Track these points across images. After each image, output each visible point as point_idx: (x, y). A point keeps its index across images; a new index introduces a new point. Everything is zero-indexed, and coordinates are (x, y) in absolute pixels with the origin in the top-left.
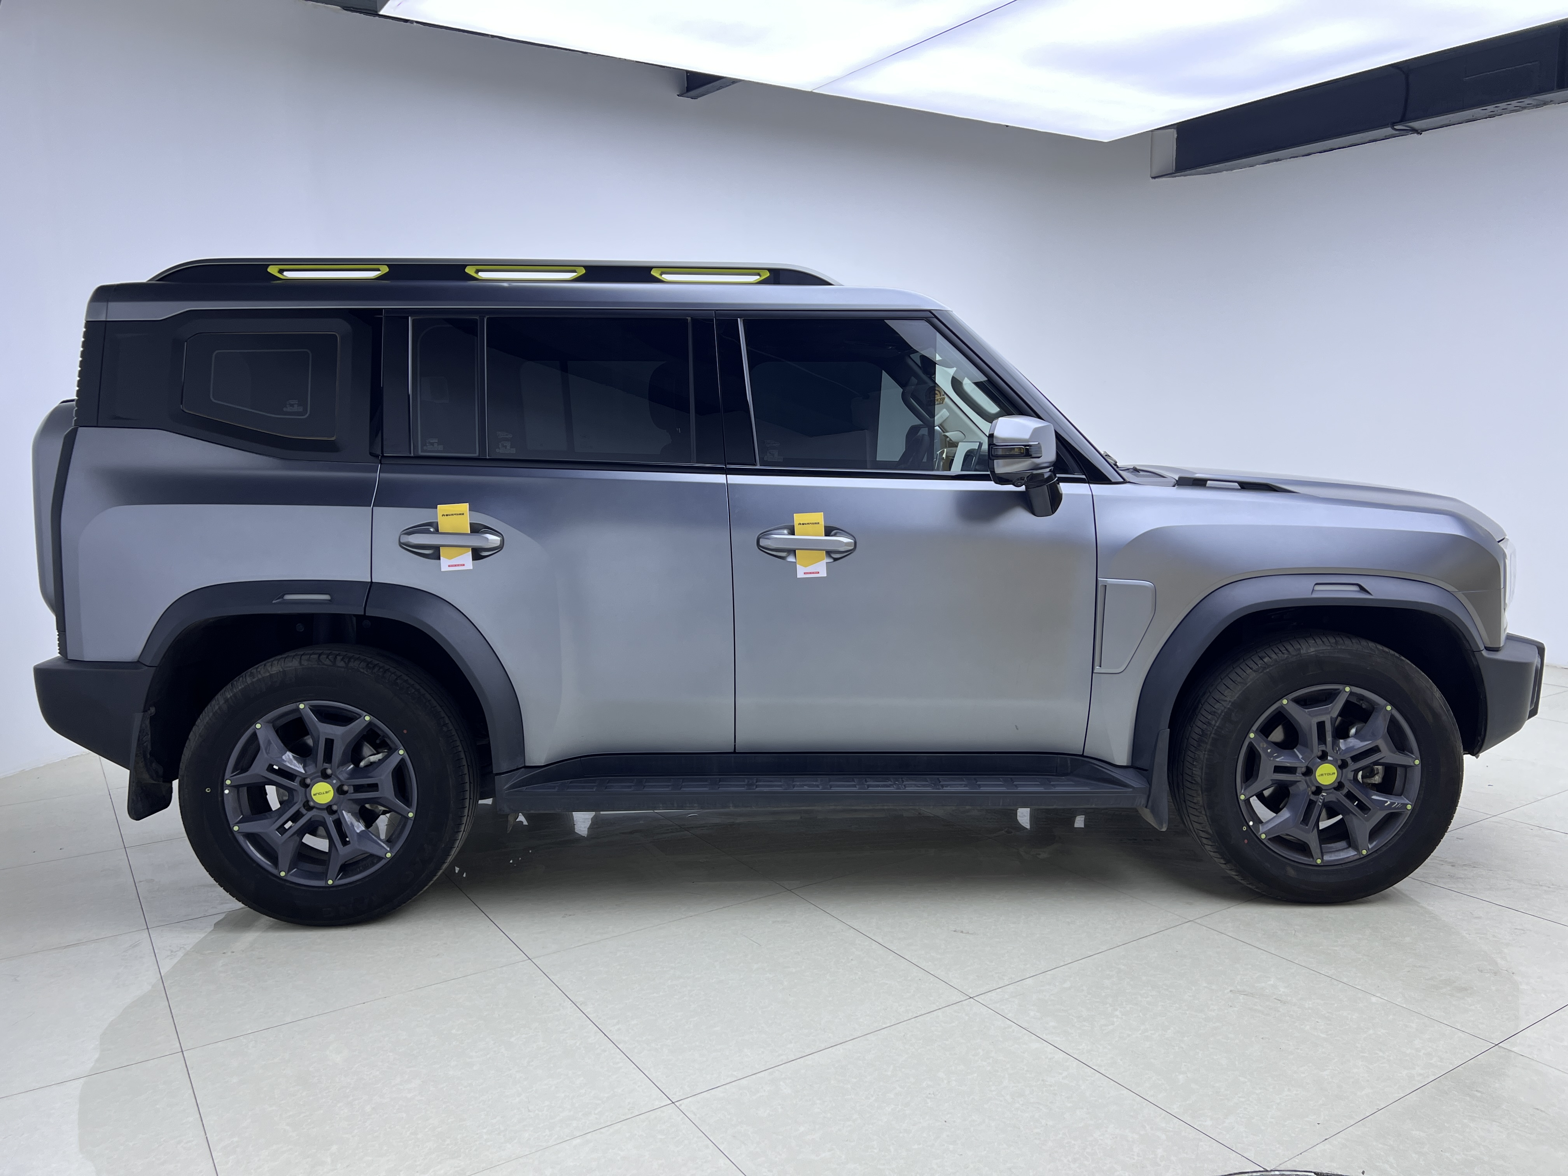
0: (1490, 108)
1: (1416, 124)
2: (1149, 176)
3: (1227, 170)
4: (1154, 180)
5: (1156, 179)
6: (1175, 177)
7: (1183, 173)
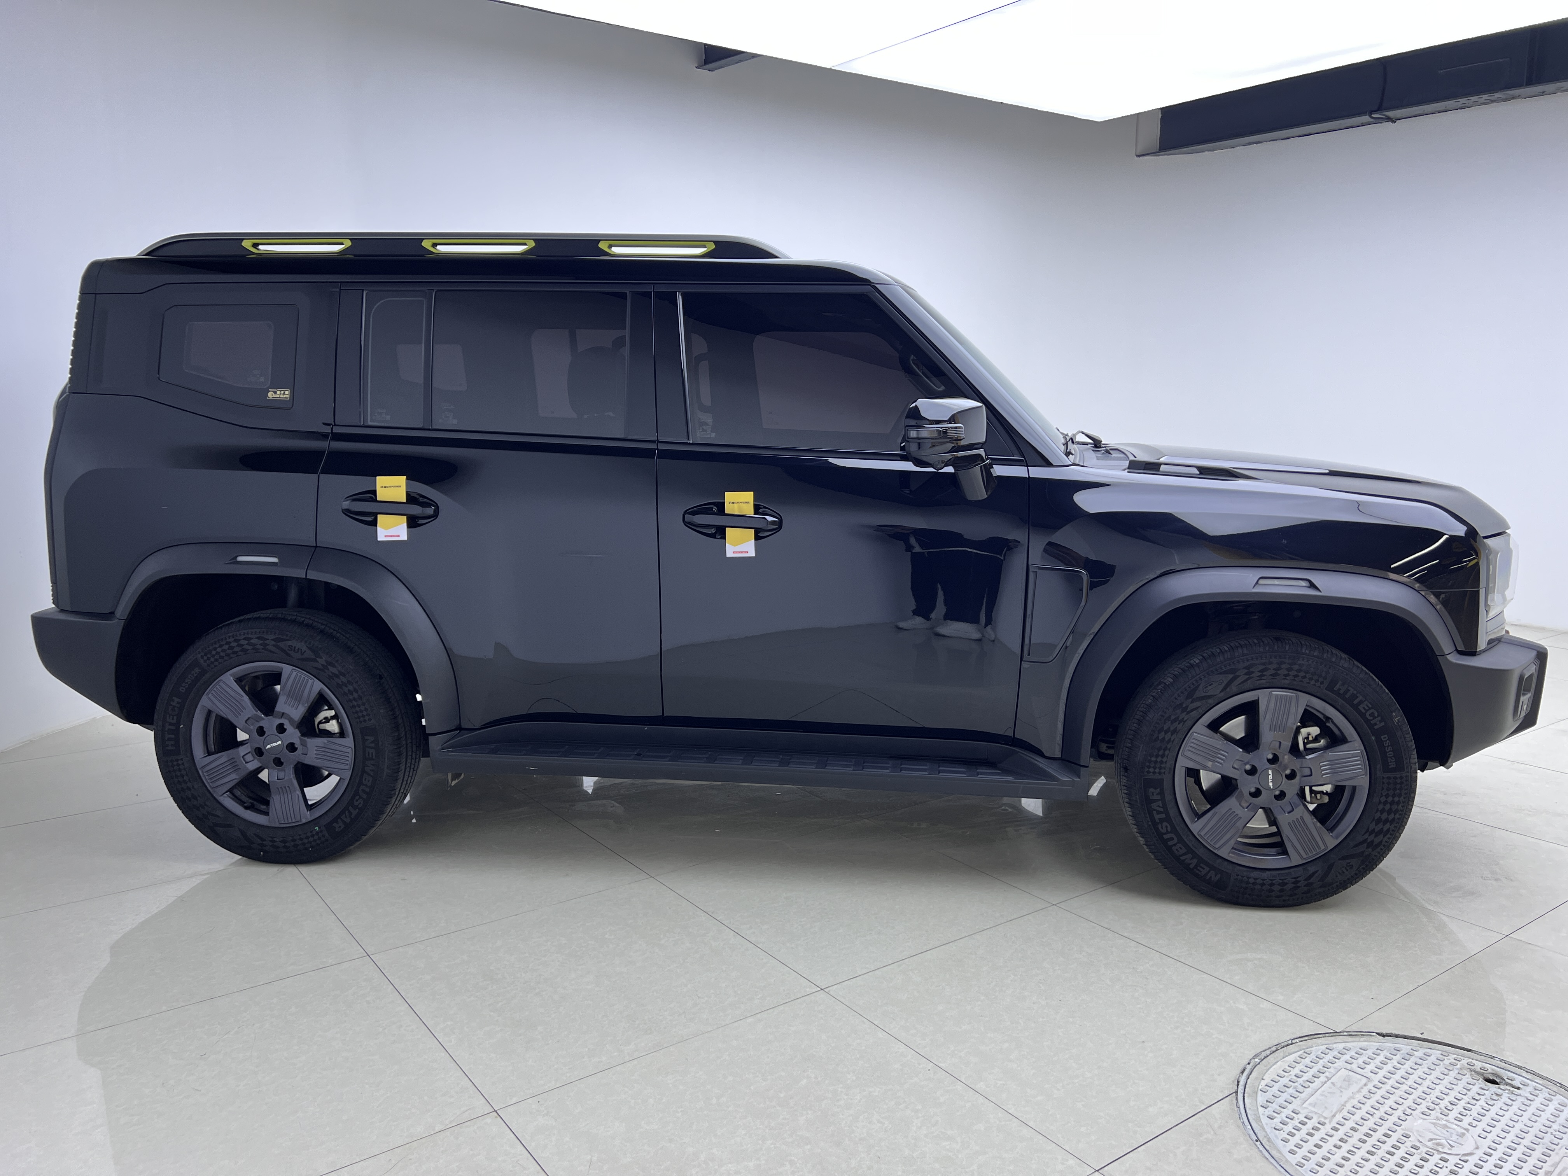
0: (1462, 101)
1: (1391, 114)
2: (1134, 154)
3: (1208, 151)
4: (1138, 158)
5: (1141, 158)
6: (1159, 156)
7: (1167, 152)
